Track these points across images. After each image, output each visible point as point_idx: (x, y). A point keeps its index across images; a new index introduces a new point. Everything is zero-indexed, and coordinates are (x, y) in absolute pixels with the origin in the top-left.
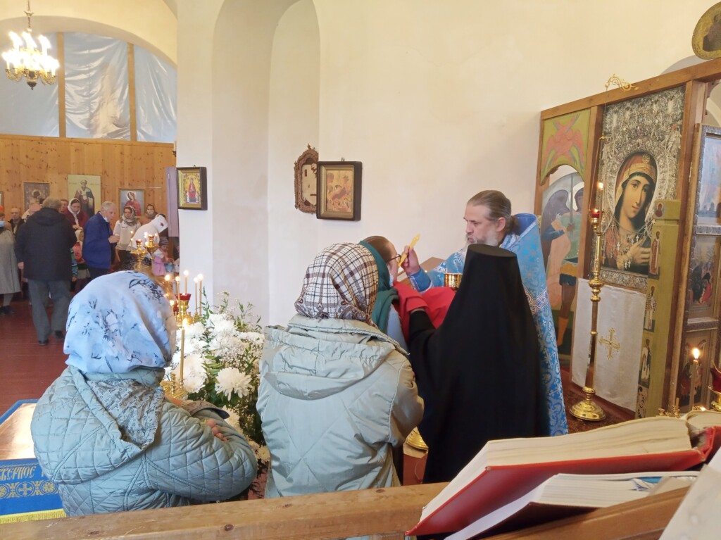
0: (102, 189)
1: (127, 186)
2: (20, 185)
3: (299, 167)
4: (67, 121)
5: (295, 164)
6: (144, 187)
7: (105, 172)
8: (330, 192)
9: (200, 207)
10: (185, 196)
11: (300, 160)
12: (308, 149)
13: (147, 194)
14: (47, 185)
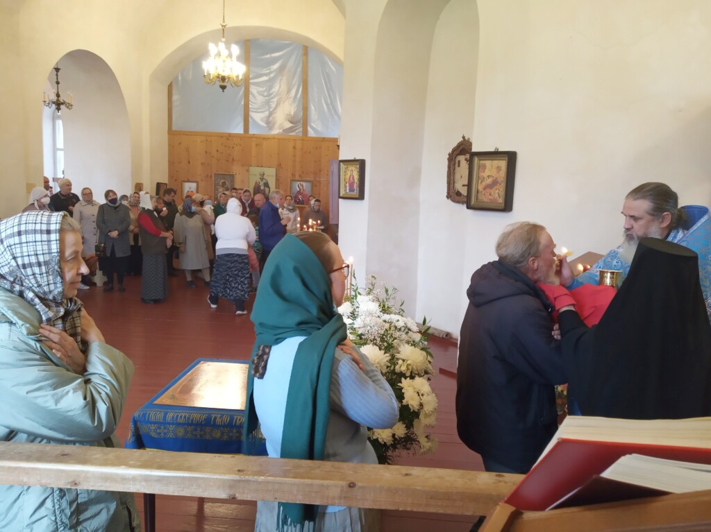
0: (277, 180)
1: (297, 178)
2: (211, 176)
3: (452, 159)
4: (250, 120)
5: (449, 155)
6: (312, 179)
7: (280, 165)
8: (481, 182)
9: (357, 196)
10: (346, 186)
11: (454, 150)
12: (462, 139)
13: (314, 185)
14: (233, 176)
